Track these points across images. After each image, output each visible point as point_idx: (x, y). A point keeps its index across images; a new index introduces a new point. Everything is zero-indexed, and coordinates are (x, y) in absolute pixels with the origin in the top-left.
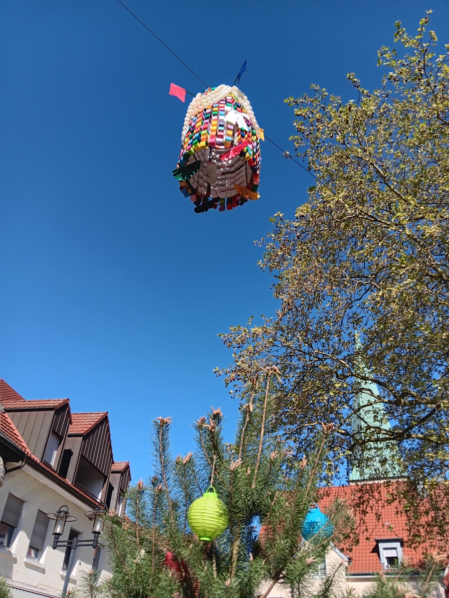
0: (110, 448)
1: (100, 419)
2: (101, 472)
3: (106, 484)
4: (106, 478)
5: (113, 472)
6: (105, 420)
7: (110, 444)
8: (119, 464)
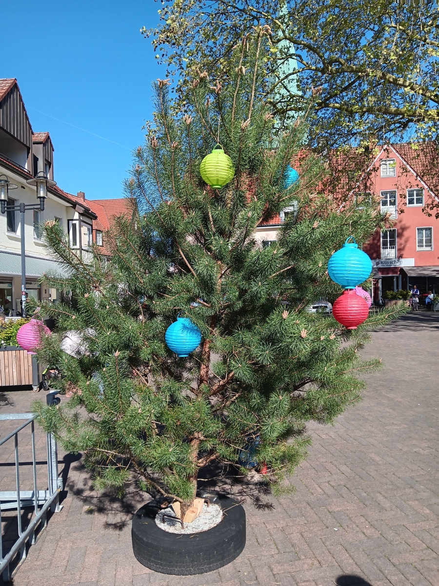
0: (27, 118)
1: (10, 86)
2: (23, 143)
3: (30, 154)
4: (29, 149)
5: (34, 143)
6: (14, 87)
7: (26, 115)
8: (39, 135)
